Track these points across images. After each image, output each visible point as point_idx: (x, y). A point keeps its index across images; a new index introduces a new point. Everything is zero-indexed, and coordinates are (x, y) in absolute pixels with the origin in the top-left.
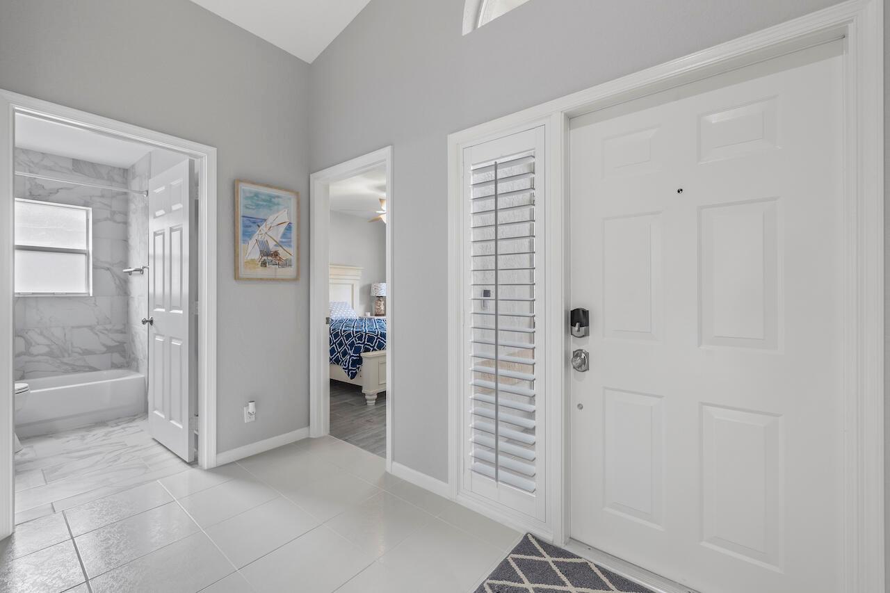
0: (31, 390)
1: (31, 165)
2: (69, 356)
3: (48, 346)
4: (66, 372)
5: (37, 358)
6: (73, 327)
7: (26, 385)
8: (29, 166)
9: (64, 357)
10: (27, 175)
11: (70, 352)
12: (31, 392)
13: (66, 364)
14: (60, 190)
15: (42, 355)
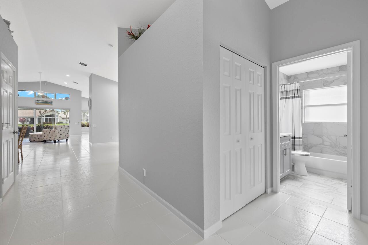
0: (311, 156)
1: (324, 74)
2: (338, 148)
3: (330, 142)
4: (337, 154)
5: (326, 146)
6: (340, 136)
7: (309, 154)
8: (323, 75)
9: (336, 148)
10: (323, 78)
11: (339, 146)
12: (311, 157)
13: (337, 151)
14: (334, 81)
15: (328, 146)
